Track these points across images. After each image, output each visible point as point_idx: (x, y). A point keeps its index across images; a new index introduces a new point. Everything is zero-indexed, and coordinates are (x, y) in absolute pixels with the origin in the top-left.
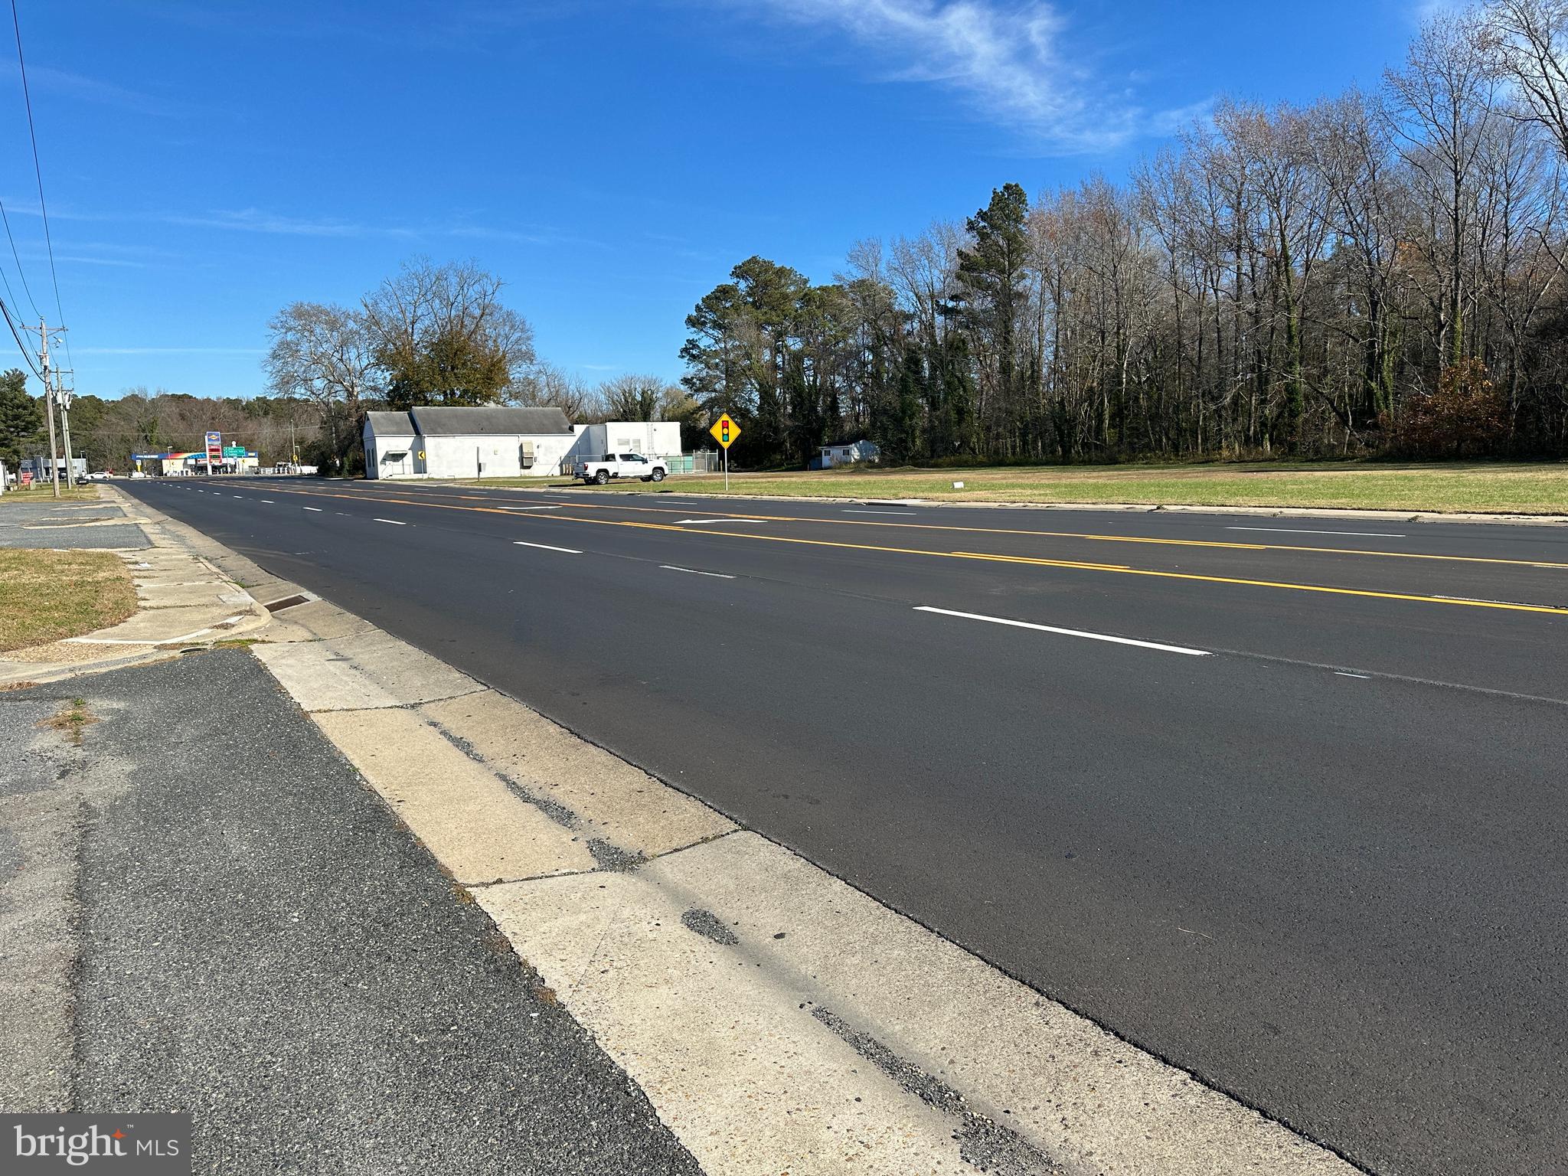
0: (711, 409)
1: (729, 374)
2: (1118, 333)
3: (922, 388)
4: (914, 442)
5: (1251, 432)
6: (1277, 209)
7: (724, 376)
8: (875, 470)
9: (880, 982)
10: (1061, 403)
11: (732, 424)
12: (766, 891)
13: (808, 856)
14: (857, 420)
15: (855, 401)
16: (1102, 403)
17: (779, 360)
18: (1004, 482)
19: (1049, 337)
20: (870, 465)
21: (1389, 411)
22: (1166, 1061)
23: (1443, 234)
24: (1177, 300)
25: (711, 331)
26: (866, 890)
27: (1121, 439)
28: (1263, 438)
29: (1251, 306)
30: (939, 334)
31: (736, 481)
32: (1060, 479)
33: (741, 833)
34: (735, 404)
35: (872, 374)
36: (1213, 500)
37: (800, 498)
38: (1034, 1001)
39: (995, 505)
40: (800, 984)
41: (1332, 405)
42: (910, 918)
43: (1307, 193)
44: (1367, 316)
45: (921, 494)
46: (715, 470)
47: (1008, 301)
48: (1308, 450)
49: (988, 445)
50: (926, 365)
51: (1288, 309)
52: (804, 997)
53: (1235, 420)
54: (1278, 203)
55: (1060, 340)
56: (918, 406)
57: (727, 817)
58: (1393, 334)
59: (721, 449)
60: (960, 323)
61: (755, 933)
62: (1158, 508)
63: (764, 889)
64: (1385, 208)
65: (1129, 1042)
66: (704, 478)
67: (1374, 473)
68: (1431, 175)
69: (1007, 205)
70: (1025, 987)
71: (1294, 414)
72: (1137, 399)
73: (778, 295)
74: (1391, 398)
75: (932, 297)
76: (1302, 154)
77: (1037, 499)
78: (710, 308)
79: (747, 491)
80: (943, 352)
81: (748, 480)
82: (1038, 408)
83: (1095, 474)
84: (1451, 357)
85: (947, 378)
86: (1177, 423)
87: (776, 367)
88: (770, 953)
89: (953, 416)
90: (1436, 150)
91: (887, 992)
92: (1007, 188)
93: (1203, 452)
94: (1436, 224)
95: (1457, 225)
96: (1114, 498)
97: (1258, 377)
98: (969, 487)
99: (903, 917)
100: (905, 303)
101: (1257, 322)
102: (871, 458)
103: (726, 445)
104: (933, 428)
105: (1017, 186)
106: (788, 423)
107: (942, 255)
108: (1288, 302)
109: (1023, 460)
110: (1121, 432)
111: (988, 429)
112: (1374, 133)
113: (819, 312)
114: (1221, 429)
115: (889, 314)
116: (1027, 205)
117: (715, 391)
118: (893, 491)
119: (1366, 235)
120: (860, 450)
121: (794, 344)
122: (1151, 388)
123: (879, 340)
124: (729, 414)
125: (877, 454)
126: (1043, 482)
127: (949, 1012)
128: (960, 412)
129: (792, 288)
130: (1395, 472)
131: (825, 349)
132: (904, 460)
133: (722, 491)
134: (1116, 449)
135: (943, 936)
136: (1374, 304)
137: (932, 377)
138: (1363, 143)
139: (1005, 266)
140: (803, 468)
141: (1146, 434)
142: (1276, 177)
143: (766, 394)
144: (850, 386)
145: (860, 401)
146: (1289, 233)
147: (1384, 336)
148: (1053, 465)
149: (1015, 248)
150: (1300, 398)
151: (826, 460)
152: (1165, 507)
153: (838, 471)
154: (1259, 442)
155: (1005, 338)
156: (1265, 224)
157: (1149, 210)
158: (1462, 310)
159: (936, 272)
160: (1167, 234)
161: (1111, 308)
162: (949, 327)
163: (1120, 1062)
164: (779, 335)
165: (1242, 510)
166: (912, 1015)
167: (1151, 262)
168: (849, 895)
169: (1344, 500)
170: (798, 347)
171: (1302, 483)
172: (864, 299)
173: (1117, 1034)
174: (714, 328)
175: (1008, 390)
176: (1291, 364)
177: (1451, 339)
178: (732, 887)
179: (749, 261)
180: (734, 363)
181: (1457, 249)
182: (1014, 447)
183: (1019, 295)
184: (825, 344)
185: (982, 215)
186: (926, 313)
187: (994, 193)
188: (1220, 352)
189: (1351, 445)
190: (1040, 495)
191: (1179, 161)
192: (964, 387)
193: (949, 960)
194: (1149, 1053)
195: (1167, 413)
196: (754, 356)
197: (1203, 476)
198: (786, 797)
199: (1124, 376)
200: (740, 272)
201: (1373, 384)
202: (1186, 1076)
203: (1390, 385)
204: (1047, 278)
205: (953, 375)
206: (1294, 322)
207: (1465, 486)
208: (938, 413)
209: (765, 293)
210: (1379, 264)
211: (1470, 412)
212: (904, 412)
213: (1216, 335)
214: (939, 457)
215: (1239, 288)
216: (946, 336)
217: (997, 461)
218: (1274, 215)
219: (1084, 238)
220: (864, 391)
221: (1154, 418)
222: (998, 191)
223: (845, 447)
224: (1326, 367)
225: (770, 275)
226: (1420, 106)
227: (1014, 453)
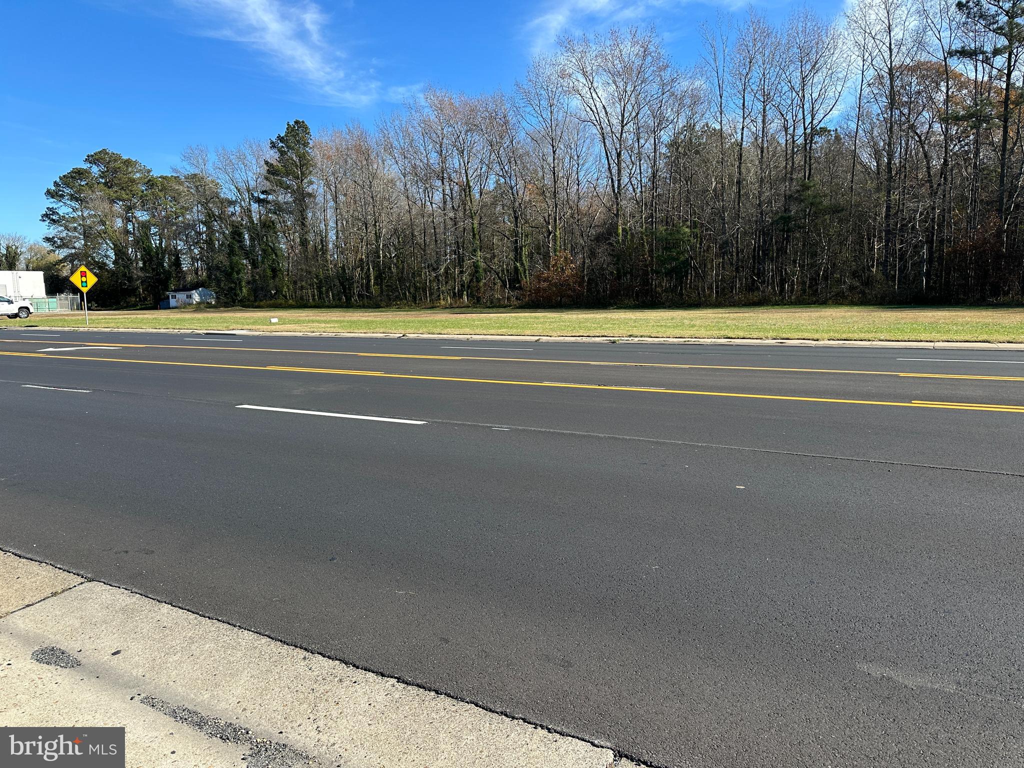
0: (72, 261)
1: (86, 236)
2: (375, 225)
3: (245, 253)
4: (241, 289)
5: (456, 290)
6: (462, 156)
7: (82, 237)
8: (212, 310)
9: (195, 668)
10: (343, 268)
11: (89, 274)
12: (106, 623)
13: (142, 592)
14: (197, 274)
15: (194, 260)
16: (369, 269)
17: (130, 227)
18: (307, 318)
19: (332, 224)
20: (208, 306)
21: (526, 280)
22: (383, 675)
23: (548, 181)
24: (409, 208)
25: (69, 202)
26: (187, 608)
27: (382, 292)
28: (462, 294)
29: (452, 215)
30: (255, 218)
31: (96, 317)
32: (344, 317)
33: (86, 584)
34: (93, 258)
35: (206, 241)
36: (435, 331)
37: (151, 330)
38: (303, 657)
39: (300, 334)
40: (131, 684)
41: (498, 276)
42: (219, 620)
43: (478, 149)
44: (513, 225)
45: (247, 327)
46: (78, 309)
47: (302, 198)
48: (487, 302)
49: (296, 293)
50: (246, 236)
51: (472, 217)
52: (135, 691)
53: (447, 283)
54: (463, 153)
55: (339, 227)
56: (242, 265)
57: (74, 574)
58: (527, 236)
59: (82, 293)
60: (270, 209)
61: (96, 655)
62: (403, 336)
63: (105, 622)
64: (519, 162)
65: (362, 669)
66: (67, 315)
67: (520, 314)
68: (541, 146)
69: (298, 134)
70: (297, 649)
71: (478, 281)
72: (390, 268)
73: (127, 179)
74: (527, 272)
75: (248, 190)
76: (475, 125)
77: (328, 330)
78: (68, 185)
79: (106, 325)
80: (259, 229)
81: (107, 317)
82: (328, 270)
83: (367, 314)
84: (555, 251)
85: (263, 246)
86: (415, 284)
87: (127, 232)
88: (107, 667)
89: (269, 273)
90: (543, 132)
91: (199, 674)
92: (297, 122)
93: (430, 301)
94: (545, 175)
95: (554, 176)
96: (377, 330)
97: (459, 257)
98: (282, 322)
99: (214, 621)
100: (228, 192)
101: (455, 225)
102: (209, 301)
103: (85, 290)
104: (254, 281)
105: (303, 122)
106: (140, 274)
107: (254, 162)
108: (471, 213)
109: (320, 304)
110: (381, 288)
111: (295, 283)
112: (512, 119)
113: (161, 194)
114: (439, 288)
115: (217, 200)
116: (311, 136)
117: (75, 248)
118: (225, 325)
119: (510, 178)
120: (200, 295)
121: (142, 216)
122: (398, 261)
123: (210, 218)
124: (86, 266)
125: (213, 298)
126: (333, 319)
127: (245, 676)
128: (274, 271)
129: (138, 175)
130: (530, 314)
131: (167, 222)
132: (234, 302)
133: (83, 326)
134: (379, 298)
135: (243, 628)
136: (516, 218)
137: (252, 246)
138: (506, 123)
139: (298, 174)
140: (154, 307)
141: (396, 290)
142: (461, 137)
143: (120, 252)
144: (190, 249)
145: (198, 260)
146: (470, 172)
147: (522, 237)
148: (339, 308)
149: (305, 163)
150: (481, 270)
151: (173, 302)
152: (407, 335)
153: (183, 310)
154: (461, 296)
155: (302, 222)
156: (457, 165)
157: (389, 148)
158: (559, 224)
159: (250, 174)
160: (400, 165)
161: (370, 209)
162: (262, 212)
163: (355, 682)
164: (129, 209)
165: (450, 336)
166: (217, 685)
167: (392, 181)
168: (174, 613)
169: (504, 330)
170: (145, 218)
171: (483, 320)
172: (197, 187)
173: (354, 666)
174: (71, 200)
175: (307, 258)
176: (475, 251)
177: (555, 240)
178: (77, 623)
179: (100, 152)
180: (91, 228)
181: (555, 190)
182: (313, 296)
183: (310, 195)
184: (167, 217)
185: (281, 139)
186: (244, 201)
187: (288, 125)
188: (436, 241)
189: (508, 298)
190: (331, 327)
191: (405, 120)
192: (276, 254)
193: (246, 643)
194: (373, 672)
195: (408, 277)
196: (107, 223)
197: (430, 316)
198: (127, 552)
199: (381, 253)
200: (93, 159)
201: (518, 264)
202: (394, 681)
203: (527, 264)
204: (328, 185)
205: (267, 245)
206: (476, 226)
207: (563, 322)
208: (258, 270)
209: (115, 177)
210: (518, 195)
211: (565, 281)
212: (232, 268)
213: (433, 231)
214: (261, 301)
215: (445, 203)
216: (260, 218)
217: (302, 304)
218: (461, 160)
219: (350, 161)
220: (201, 253)
221: (401, 279)
222: (290, 124)
223: (188, 293)
224: (494, 253)
225: (118, 164)
226: (534, 106)
227: (314, 299)
